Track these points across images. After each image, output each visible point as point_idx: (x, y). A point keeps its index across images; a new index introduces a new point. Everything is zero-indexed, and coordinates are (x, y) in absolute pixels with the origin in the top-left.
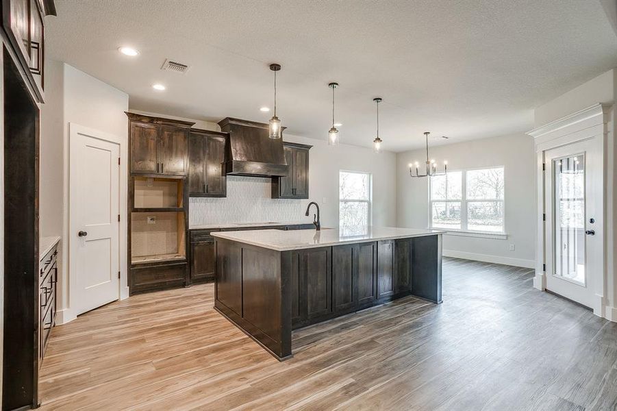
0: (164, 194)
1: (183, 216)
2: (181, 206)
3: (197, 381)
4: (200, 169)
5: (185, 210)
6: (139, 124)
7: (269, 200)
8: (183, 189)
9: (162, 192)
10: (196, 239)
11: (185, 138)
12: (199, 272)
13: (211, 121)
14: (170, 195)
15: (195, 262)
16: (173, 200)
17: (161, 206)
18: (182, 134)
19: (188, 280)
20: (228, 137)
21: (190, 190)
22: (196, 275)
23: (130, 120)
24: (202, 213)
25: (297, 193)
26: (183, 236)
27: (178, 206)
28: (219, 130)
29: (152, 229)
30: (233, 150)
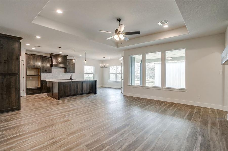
0: (35, 72)
1: (40, 77)
2: (39, 75)
3: (42, 102)
4: (44, 65)
5: (40, 76)
6: (28, 56)
7: (64, 73)
8: (40, 71)
9: (34, 71)
10: (43, 82)
11: (40, 59)
12: (44, 90)
13: (47, 54)
14: (36, 72)
15: (43, 88)
16: (37, 73)
17: (34, 75)
18: (40, 58)
19: (41, 92)
20: (52, 58)
21: (42, 71)
22: (43, 91)
23: (26, 55)
24: (45, 77)
25: (71, 71)
26: (40, 82)
27: (38, 75)
28: (50, 56)
29: (31, 80)
30: (53, 61)
